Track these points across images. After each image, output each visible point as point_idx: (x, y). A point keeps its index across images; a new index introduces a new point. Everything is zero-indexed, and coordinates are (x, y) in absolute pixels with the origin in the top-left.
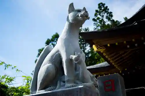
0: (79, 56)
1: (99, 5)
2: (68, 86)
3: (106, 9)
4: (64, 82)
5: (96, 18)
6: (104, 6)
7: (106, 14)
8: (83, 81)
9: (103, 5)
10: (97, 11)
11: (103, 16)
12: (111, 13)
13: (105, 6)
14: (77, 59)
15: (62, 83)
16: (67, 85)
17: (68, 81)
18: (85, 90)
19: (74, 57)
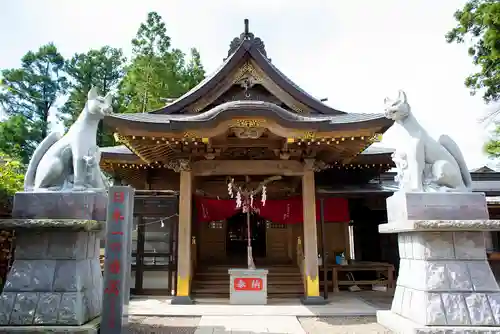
0: (93, 159)
1: (150, 15)
2: (77, 189)
3: (161, 29)
4: (72, 183)
5: (139, 40)
6: (158, 21)
7: (158, 37)
8: (95, 185)
9: (158, 18)
10: (143, 27)
11: (152, 39)
12: (168, 38)
13: (161, 21)
14: (91, 162)
15: (70, 184)
16: (75, 187)
17: (78, 184)
18: (96, 196)
19: (88, 159)
